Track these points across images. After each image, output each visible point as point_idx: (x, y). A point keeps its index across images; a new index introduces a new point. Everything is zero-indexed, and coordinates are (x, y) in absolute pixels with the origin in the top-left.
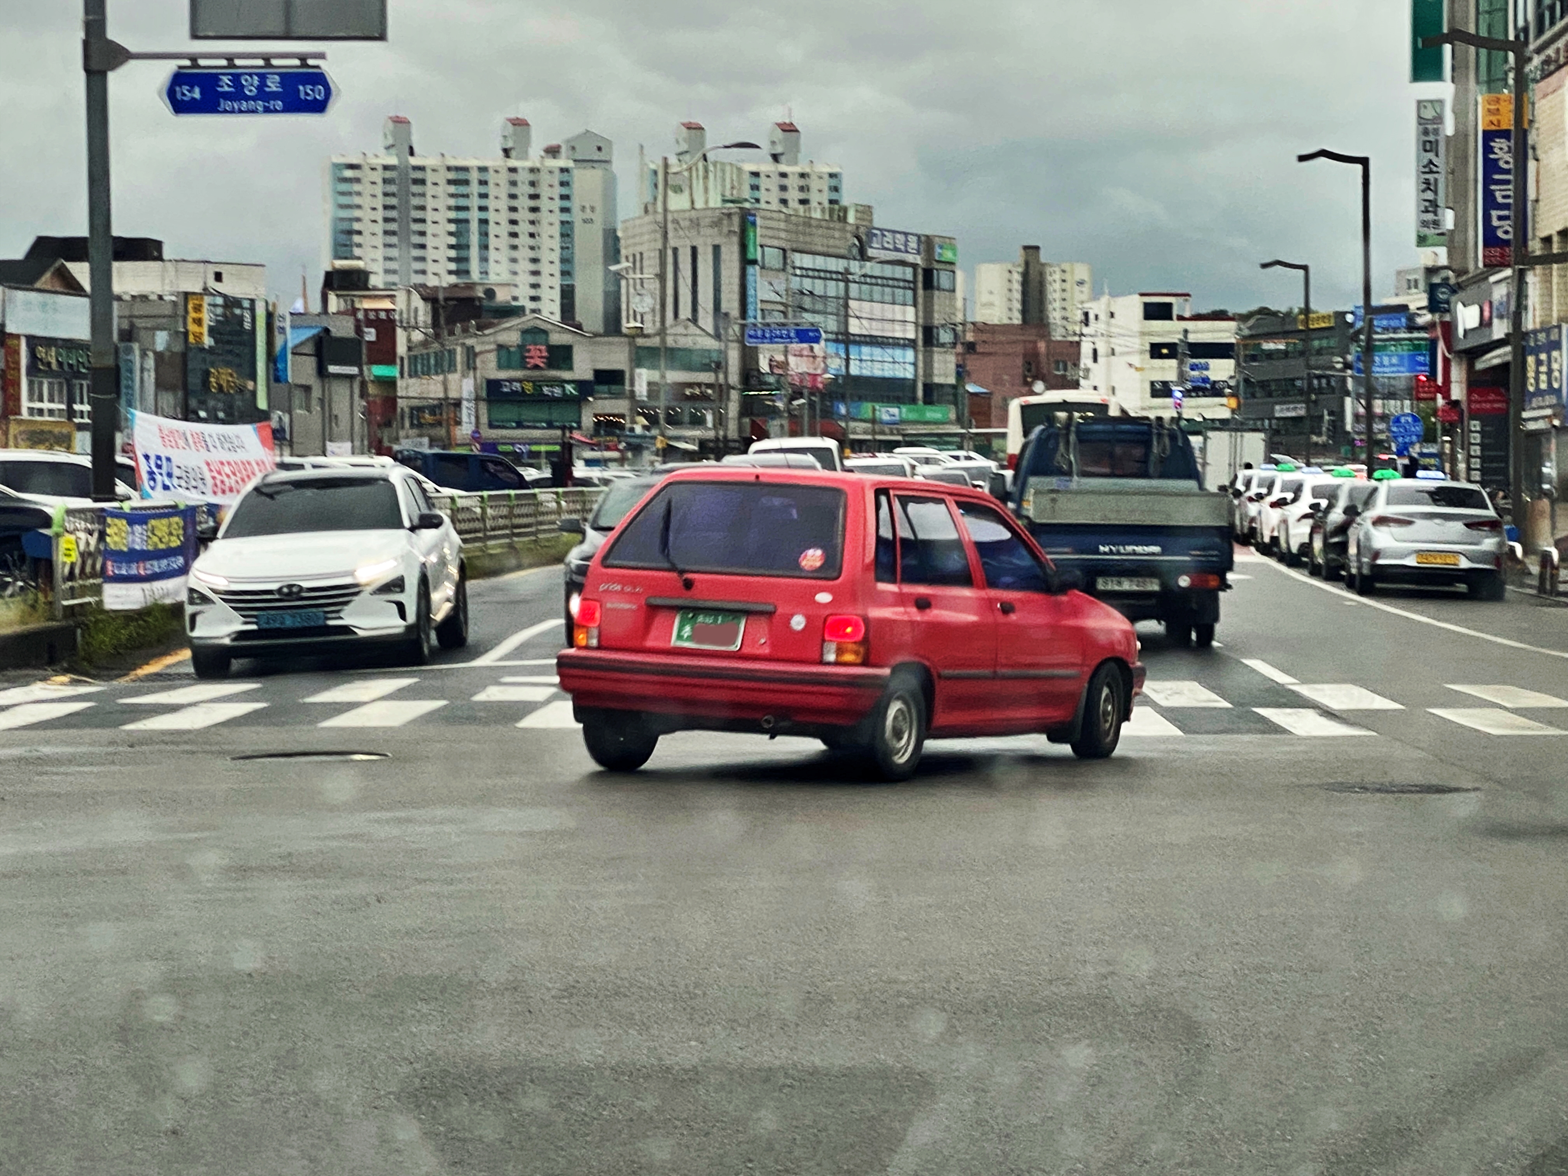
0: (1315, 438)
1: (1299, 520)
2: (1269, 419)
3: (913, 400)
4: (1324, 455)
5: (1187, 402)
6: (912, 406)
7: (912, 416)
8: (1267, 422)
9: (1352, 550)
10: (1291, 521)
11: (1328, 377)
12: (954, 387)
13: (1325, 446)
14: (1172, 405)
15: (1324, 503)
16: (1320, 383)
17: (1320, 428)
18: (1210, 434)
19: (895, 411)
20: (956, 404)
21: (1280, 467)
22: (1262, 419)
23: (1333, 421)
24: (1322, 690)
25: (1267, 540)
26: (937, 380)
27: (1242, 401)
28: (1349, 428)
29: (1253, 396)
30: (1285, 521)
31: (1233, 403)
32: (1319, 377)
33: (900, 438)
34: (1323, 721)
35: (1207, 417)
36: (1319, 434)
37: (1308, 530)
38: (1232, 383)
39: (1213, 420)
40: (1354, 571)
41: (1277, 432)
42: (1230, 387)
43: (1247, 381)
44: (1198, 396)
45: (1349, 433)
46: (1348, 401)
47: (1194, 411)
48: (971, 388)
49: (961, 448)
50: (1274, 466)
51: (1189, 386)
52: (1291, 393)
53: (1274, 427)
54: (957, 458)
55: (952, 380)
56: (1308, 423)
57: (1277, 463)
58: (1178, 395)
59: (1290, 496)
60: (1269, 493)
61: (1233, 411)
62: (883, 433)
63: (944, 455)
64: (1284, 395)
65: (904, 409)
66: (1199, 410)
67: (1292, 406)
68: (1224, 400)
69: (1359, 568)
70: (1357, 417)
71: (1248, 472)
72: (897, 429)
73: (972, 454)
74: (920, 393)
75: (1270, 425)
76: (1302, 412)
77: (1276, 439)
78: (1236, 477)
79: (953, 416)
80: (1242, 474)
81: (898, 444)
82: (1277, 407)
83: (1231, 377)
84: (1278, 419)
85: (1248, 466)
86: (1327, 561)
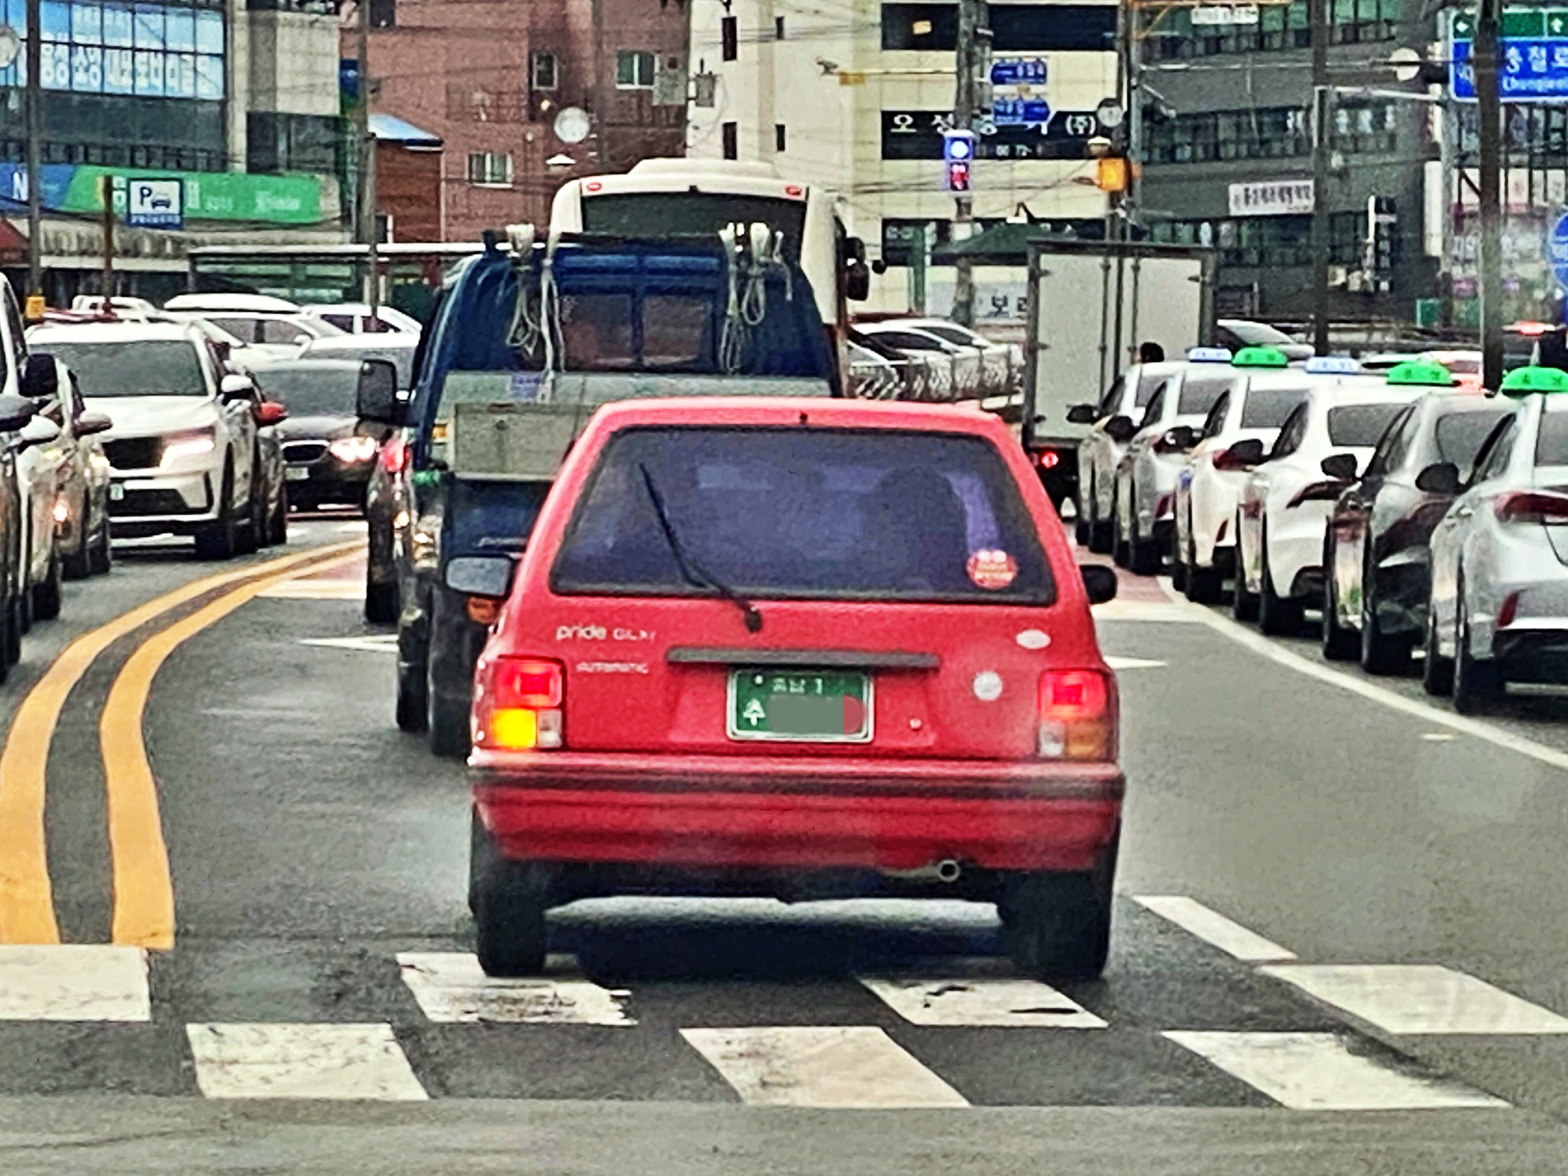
0: (1340, 276)
1: (1295, 503)
2: (1215, 222)
3: (221, 162)
4: (1365, 323)
5: (983, 171)
6: (215, 178)
7: (217, 206)
8: (1206, 229)
9: (1443, 591)
10: (1274, 505)
11: (1379, 107)
12: (335, 124)
13: (1367, 296)
14: (943, 179)
15: (1364, 456)
16: (1354, 122)
17: (1358, 244)
18: (1047, 261)
19: (168, 190)
20: (339, 171)
21: (1241, 355)
22: (1197, 222)
23: (1391, 226)
24: (1361, 980)
25: (1204, 558)
26: (284, 105)
27: (1137, 170)
28: (1434, 247)
29: (1170, 155)
30: (1253, 509)
31: (1114, 174)
32: (1354, 105)
33: (183, 266)
34: (1361, 1068)
35: (1037, 215)
36: (1354, 264)
37: (1319, 531)
38: (1112, 118)
39: (1058, 224)
40: (1447, 649)
41: (1235, 257)
42: (1104, 131)
43: (1149, 113)
44: (1013, 156)
45: (1436, 260)
46: (1434, 171)
47: (1004, 197)
48: (382, 127)
49: (353, 295)
50: (1226, 354)
51: (989, 126)
52: (1276, 147)
53: (1226, 243)
54: (345, 324)
55: (331, 107)
56: (1319, 230)
57: (1235, 344)
58: (959, 150)
59: (1269, 437)
60: (1213, 428)
61: (1114, 198)
62: (132, 251)
63: (309, 315)
64: (1252, 155)
65: (194, 185)
66: (1020, 196)
67: (1277, 185)
68: (1089, 168)
69: (1464, 642)
70: (1458, 218)
71: (1152, 369)
72: (177, 243)
73: (386, 314)
74: (239, 140)
75: (1216, 236)
76: (1304, 204)
77: (1234, 277)
78: (1119, 382)
79: (331, 205)
80: (1137, 374)
81: (176, 284)
82: (1235, 190)
83: (1106, 103)
84: (1239, 220)
85: (1152, 353)
86: (1376, 622)
